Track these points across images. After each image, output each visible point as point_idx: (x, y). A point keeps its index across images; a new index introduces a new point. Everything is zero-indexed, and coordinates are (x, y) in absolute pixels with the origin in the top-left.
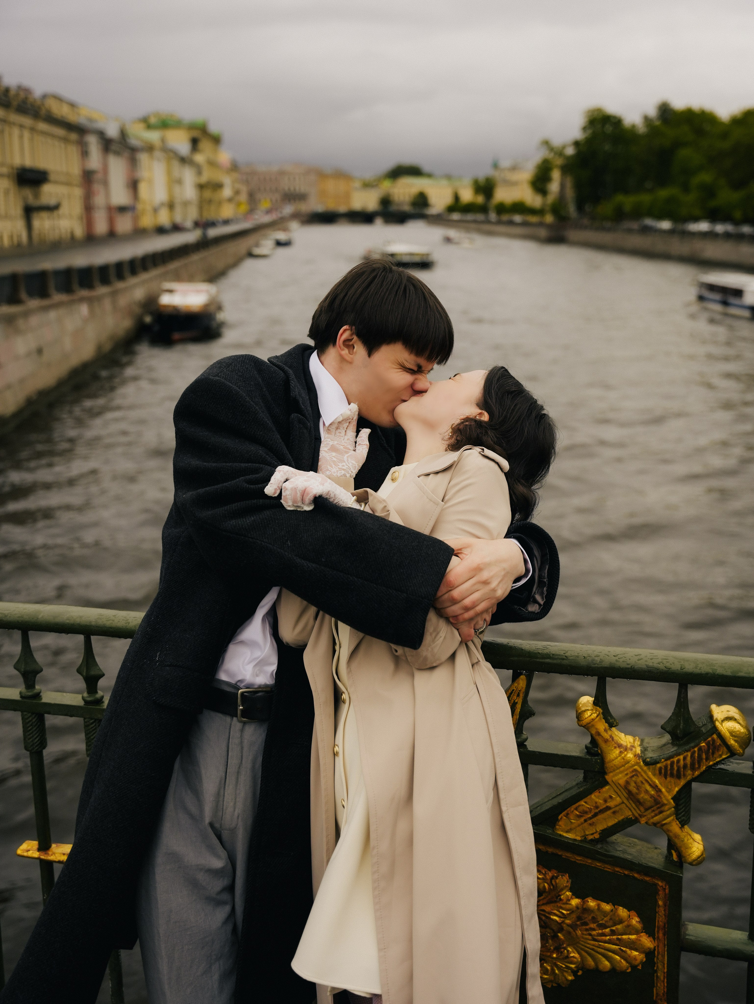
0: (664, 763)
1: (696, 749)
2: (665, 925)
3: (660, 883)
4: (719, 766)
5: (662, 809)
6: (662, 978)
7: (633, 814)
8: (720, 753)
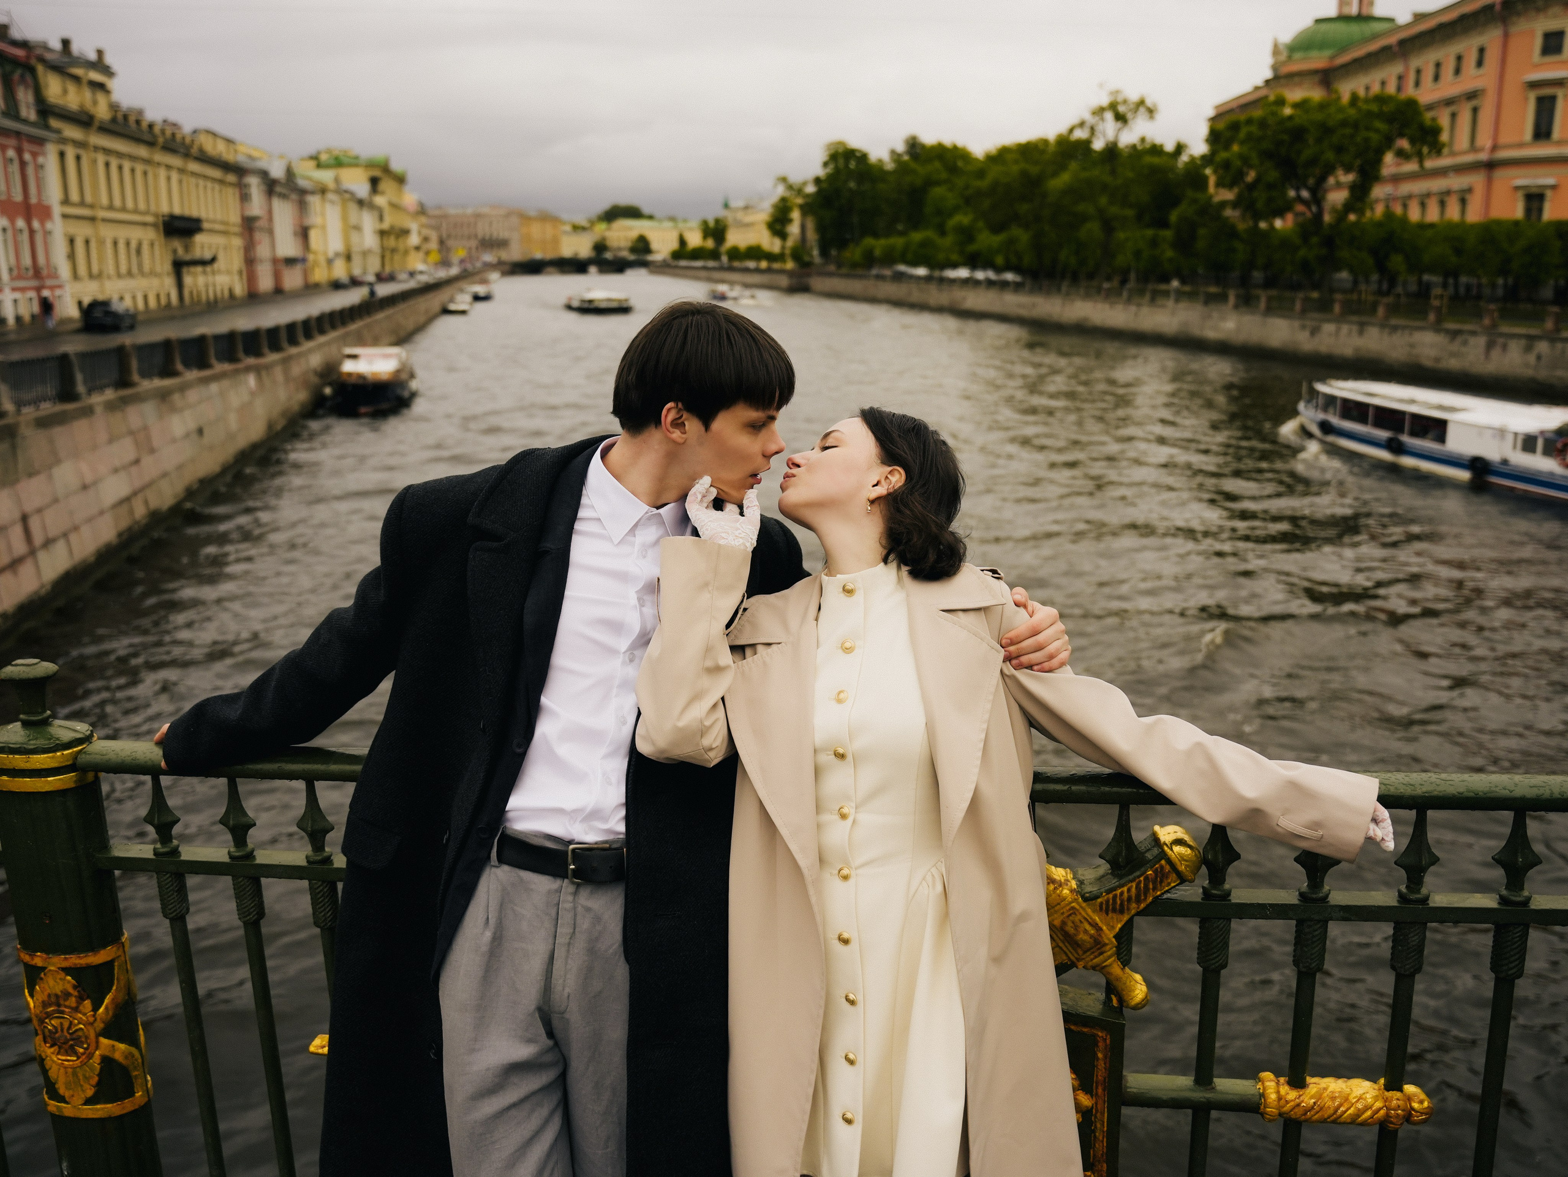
0: (1106, 898)
1: (1142, 879)
2: (1105, 1079)
3: (1100, 1034)
4: (1165, 896)
5: (1103, 949)
6: (1101, 1138)
7: (1069, 959)
8: (1169, 881)
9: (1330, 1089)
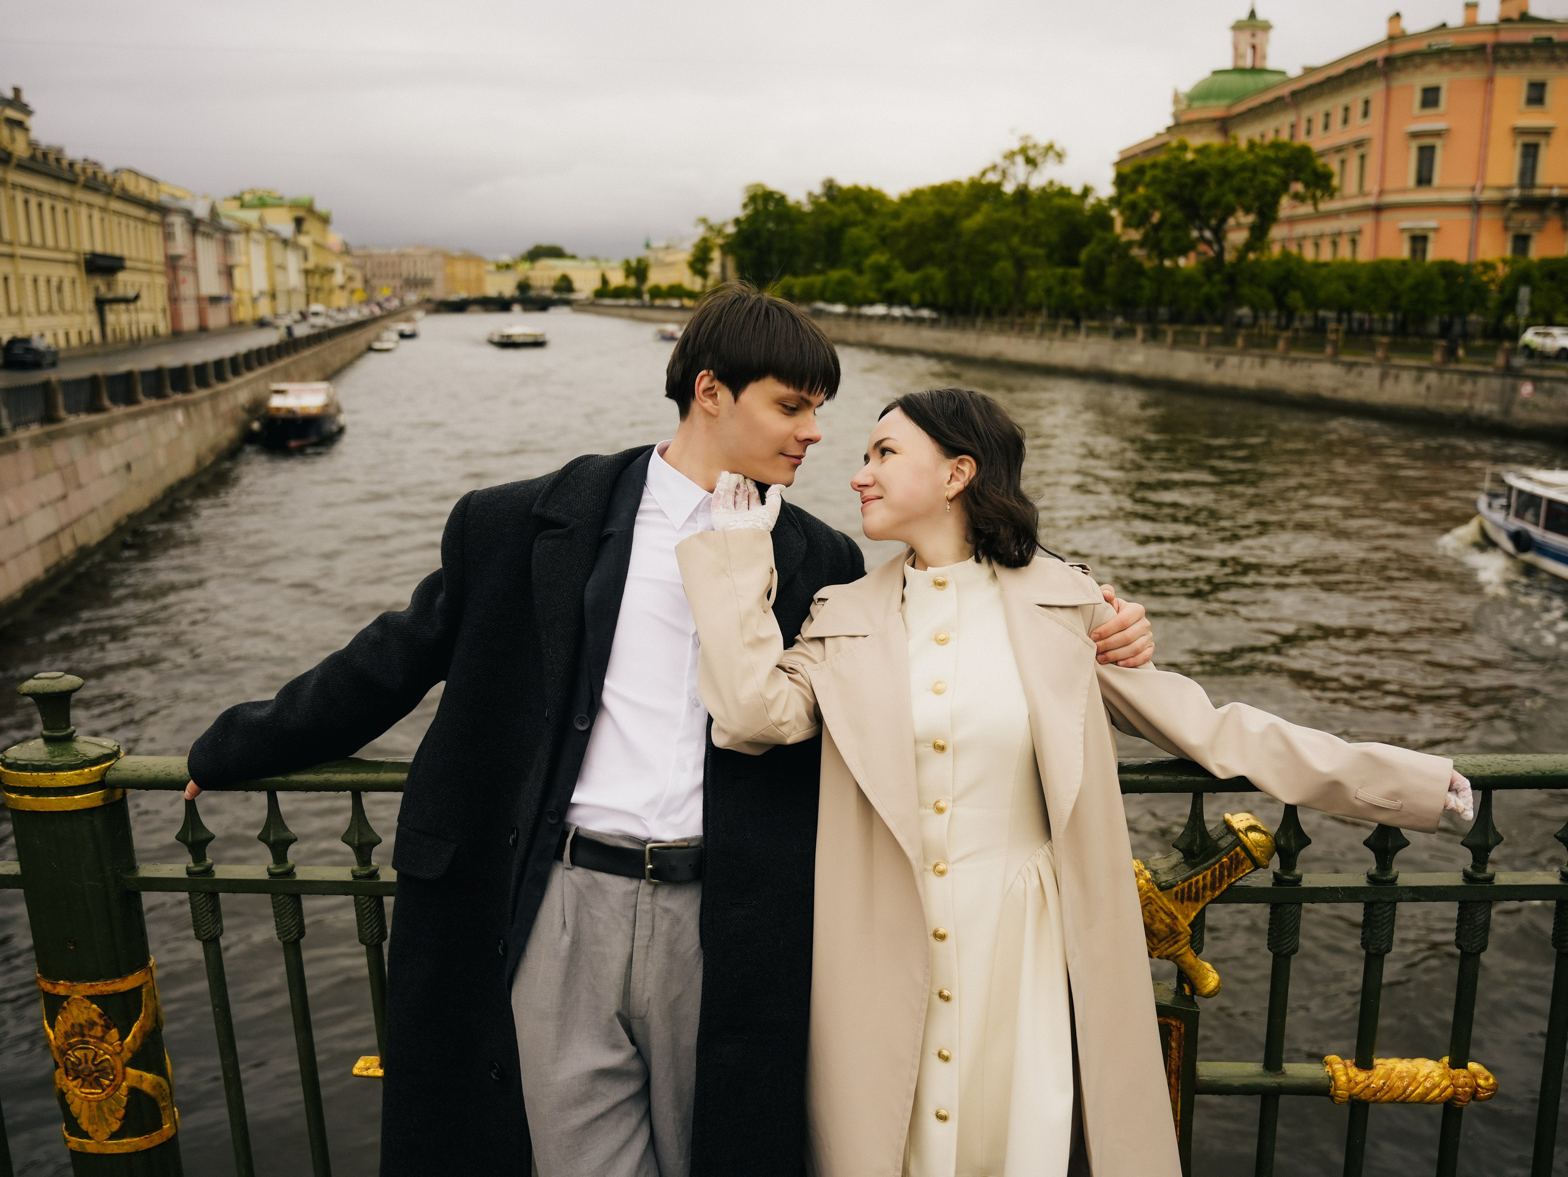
0: (1181, 886)
1: (1217, 866)
2: (1179, 1068)
3: (1174, 1023)
4: (1238, 883)
5: (1178, 938)
8: (1244, 868)
9: (1397, 1070)
